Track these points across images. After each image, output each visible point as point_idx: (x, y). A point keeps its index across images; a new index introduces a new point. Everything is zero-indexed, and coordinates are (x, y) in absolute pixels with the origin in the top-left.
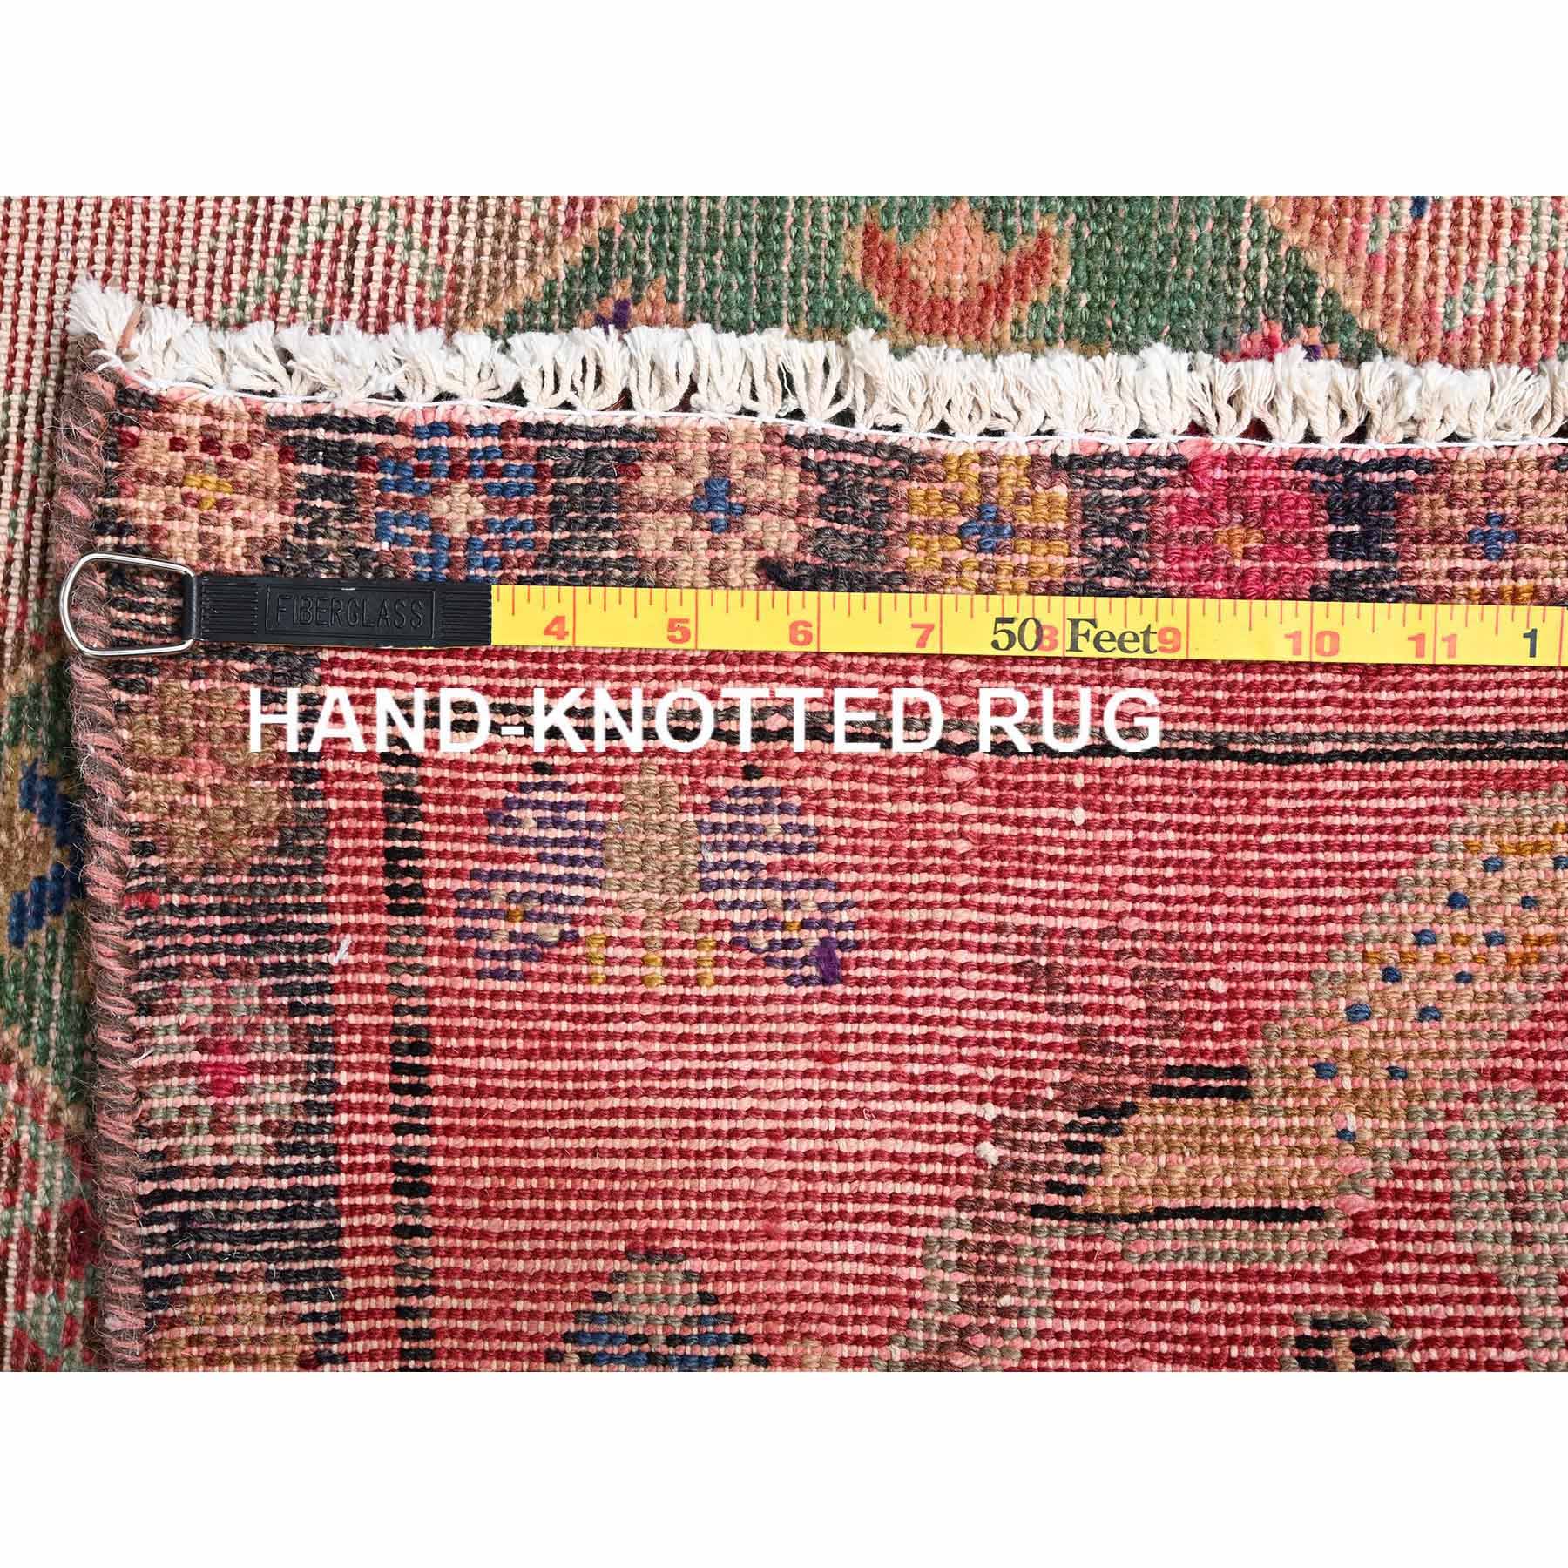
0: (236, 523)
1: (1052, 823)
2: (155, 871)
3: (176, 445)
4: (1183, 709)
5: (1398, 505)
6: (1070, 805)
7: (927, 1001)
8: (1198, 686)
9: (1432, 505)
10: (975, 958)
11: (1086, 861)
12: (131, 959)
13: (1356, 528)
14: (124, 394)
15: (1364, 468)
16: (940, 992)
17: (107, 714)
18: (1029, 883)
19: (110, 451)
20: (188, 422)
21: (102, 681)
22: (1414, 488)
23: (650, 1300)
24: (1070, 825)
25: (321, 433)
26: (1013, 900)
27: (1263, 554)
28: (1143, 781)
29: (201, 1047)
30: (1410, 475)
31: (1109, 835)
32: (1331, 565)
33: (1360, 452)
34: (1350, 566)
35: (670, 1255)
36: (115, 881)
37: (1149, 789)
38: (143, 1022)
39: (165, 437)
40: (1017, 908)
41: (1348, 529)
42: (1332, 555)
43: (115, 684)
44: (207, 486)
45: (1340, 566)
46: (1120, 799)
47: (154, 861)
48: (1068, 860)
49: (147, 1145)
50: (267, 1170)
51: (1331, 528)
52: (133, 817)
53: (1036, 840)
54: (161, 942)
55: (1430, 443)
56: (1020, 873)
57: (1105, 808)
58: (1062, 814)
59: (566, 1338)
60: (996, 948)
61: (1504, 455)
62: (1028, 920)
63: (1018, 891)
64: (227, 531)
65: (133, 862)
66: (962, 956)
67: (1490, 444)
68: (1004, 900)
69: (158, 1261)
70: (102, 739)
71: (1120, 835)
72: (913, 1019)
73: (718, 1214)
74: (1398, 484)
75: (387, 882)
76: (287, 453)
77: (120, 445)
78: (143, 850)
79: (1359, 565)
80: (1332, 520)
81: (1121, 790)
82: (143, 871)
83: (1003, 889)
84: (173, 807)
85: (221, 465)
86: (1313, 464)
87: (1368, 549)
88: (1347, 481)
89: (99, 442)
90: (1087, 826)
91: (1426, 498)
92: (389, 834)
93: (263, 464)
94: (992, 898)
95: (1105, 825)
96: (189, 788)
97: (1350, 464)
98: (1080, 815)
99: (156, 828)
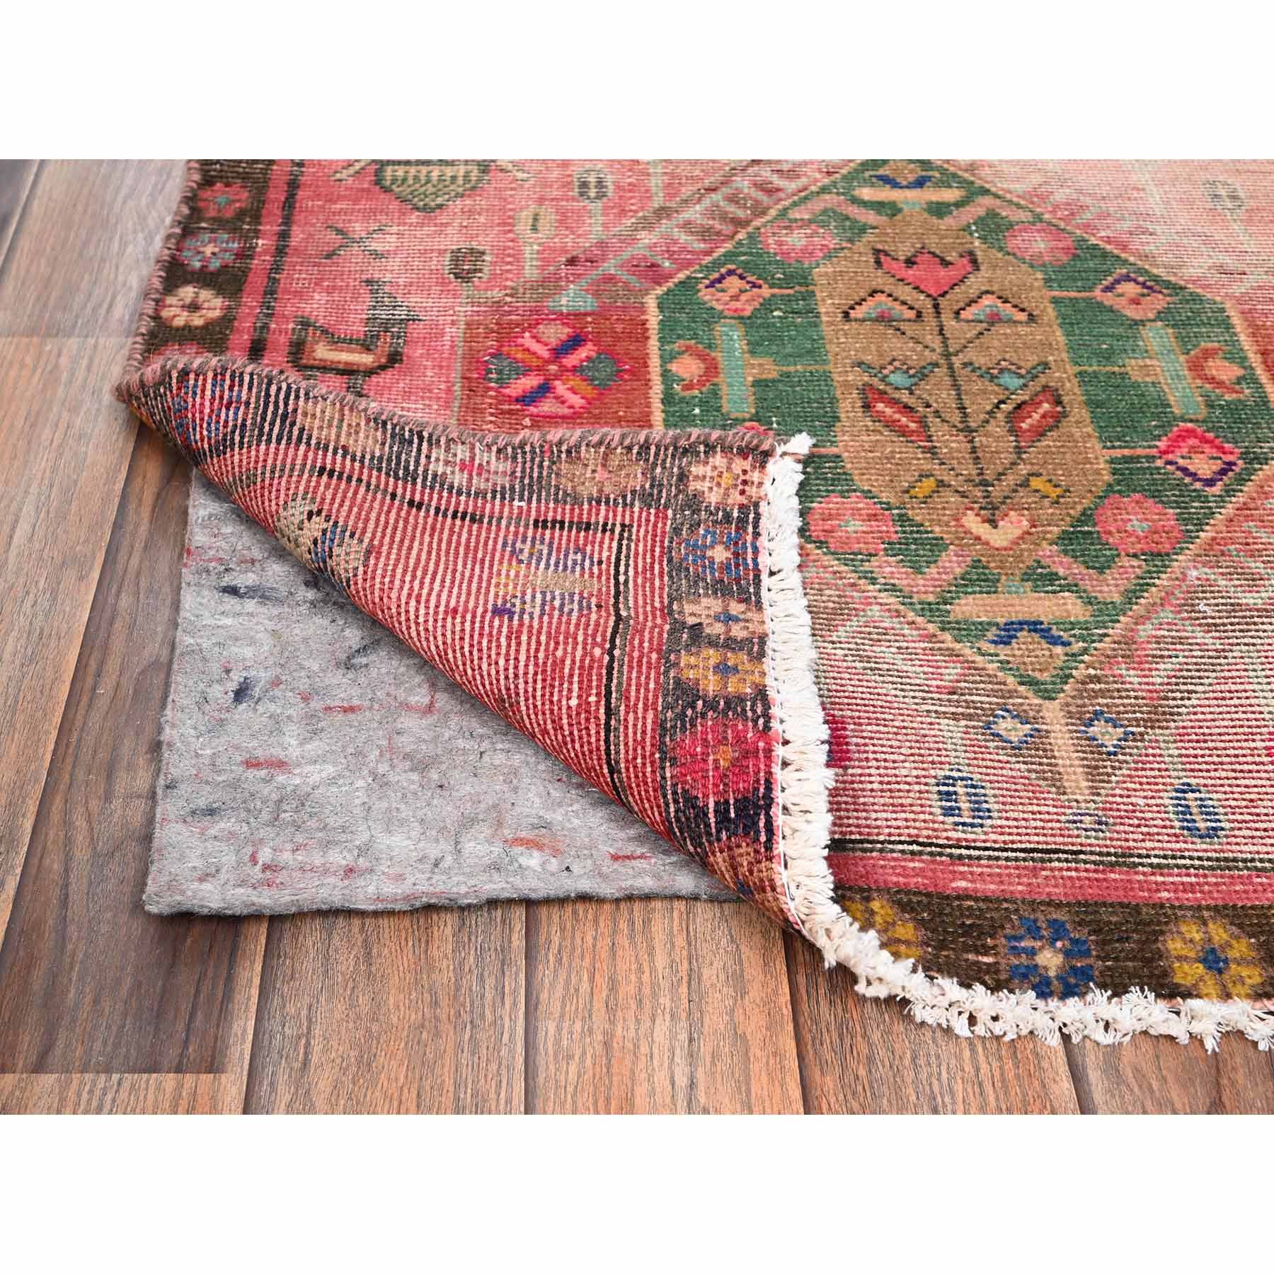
0: (711, 489)
1: (570, 690)
2: (559, 456)
3: (745, 472)
4: (631, 743)
5: (746, 834)
6: (579, 697)
7: (480, 650)
8: (643, 748)
9: (748, 854)
10: (501, 668)
11: (552, 711)
12: (522, 445)
13: (733, 815)
14: (767, 454)
15: (767, 815)
16: (485, 656)
17: (627, 442)
18: (539, 686)
19: (740, 449)
20: (755, 476)
21: (642, 441)
22: (757, 840)
23: (347, 554)
24: (569, 699)
25: (751, 516)
26: (530, 680)
27: (717, 768)
28: (593, 732)
29: (480, 465)
30: (763, 838)
31: (565, 721)
32: (711, 805)
33: (776, 811)
34: (711, 815)
35: (367, 558)
36: (556, 440)
37: (589, 735)
38: (494, 449)
39: (748, 468)
40: (526, 683)
41: (732, 811)
42: (716, 803)
43: (641, 447)
44: (726, 480)
45: (711, 810)
46: (583, 722)
47: (563, 456)
48: (552, 702)
49: (443, 440)
50: (426, 471)
51: (732, 802)
52: (583, 448)
53: (561, 685)
54: (528, 457)
55: (781, 847)
56: (544, 680)
57: (578, 714)
58: (575, 694)
59: (336, 523)
60: (507, 678)
61: (779, 890)
62: (521, 691)
63: (535, 681)
64: (707, 484)
65: (564, 448)
66: (502, 662)
67: (785, 881)
68: (530, 676)
69: (393, 429)
70: (617, 438)
71: (566, 727)
72: (472, 646)
73: (384, 577)
74: (758, 832)
75: (549, 519)
76: (742, 507)
77: (744, 453)
78: (569, 452)
79: (712, 820)
80: (736, 800)
81: (587, 720)
82: (560, 452)
83: (536, 674)
84: (586, 465)
85: (736, 485)
86: (769, 788)
87: (721, 822)
88: (760, 807)
89: (744, 444)
90: (569, 708)
91: (750, 850)
92: (571, 523)
93: (736, 498)
94: (531, 669)
95: (570, 716)
96: (594, 471)
97: (769, 806)
98: (574, 702)
99: (579, 458)
